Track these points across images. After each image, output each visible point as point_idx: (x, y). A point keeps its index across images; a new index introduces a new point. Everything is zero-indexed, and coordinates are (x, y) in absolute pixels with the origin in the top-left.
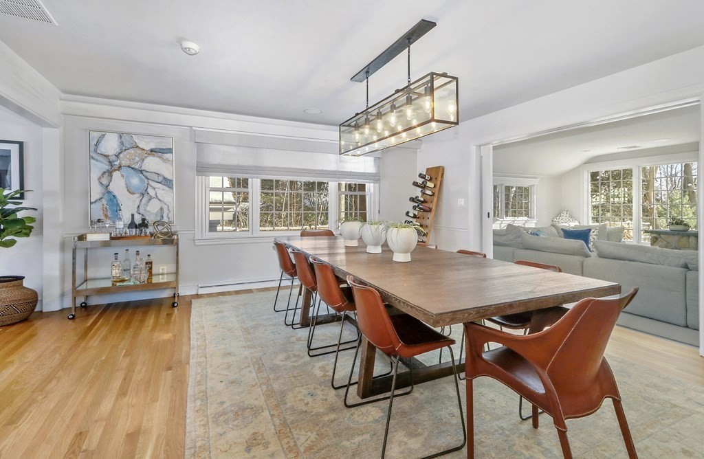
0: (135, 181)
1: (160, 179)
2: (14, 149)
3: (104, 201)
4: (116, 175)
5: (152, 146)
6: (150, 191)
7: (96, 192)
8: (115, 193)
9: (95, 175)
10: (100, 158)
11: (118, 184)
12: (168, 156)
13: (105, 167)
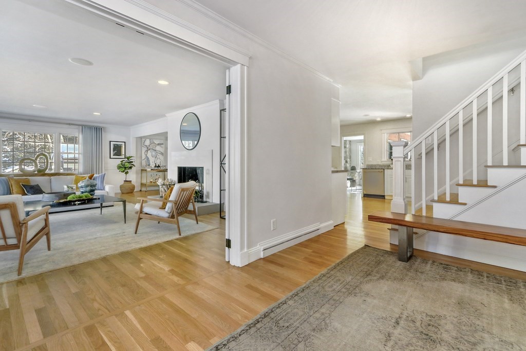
0: (154, 153)
1: (160, 153)
3: (146, 159)
4: (149, 151)
6: (157, 156)
7: (144, 157)
8: (149, 157)
9: (143, 152)
10: (145, 147)
11: (149, 154)
12: (162, 146)
13: (146, 149)
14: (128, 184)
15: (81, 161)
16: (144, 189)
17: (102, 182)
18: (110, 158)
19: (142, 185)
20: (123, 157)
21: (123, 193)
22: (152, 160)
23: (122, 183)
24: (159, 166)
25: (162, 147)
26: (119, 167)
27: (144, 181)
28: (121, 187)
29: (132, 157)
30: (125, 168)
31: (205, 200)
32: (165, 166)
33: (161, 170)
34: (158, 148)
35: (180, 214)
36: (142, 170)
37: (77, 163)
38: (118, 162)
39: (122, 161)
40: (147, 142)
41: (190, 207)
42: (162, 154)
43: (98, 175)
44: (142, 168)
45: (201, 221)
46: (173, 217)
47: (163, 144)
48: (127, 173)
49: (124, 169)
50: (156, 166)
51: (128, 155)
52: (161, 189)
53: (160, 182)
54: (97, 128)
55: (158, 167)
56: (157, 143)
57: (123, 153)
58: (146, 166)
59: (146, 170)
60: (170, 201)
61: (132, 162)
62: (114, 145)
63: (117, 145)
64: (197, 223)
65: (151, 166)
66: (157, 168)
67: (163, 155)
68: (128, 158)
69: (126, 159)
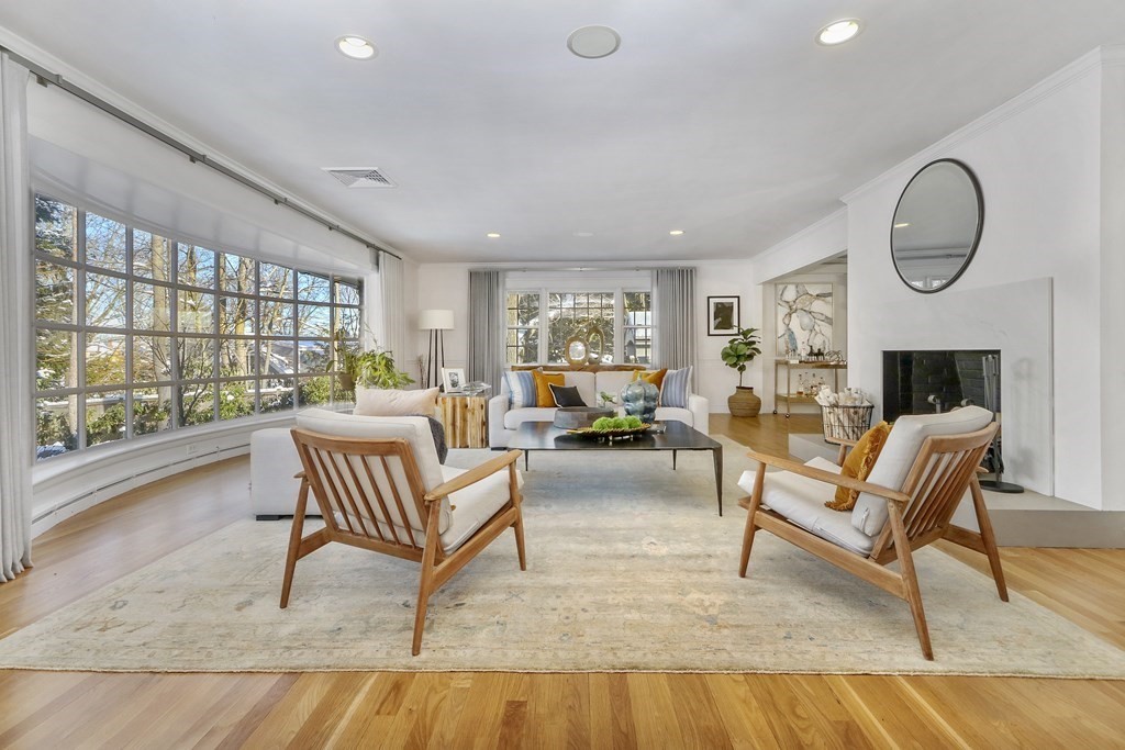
0: (806, 320)
1: (823, 318)
2: (735, 301)
3: (786, 336)
4: (794, 315)
5: (818, 292)
6: (816, 327)
7: (781, 329)
8: (793, 330)
9: (780, 317)
10: (784, 304)
11: (795, 323)
12: (829, 299)
13: (787, 310)
14: (744, 395)
15: (655, 342)
16: (782, 410)
17: (683, 388)
18: (709, 335)
19: (778, 398)
20: (735, 331)
21: (734, 416)
22: (801, 337)
23: (733, 392)
24: (820, 353)
25: (827, 303)
26: (726, 356)
27: (783, 391)
28: (731, 400)
29: (752, 330)
30: (739, 356)
31: (1007, 477)
32: (837, 353)
33: (826, 362)
34: (818, 306)
35: (916, 538)
36: (778, 363)
37: (649, 346)
38: (724, 343)
39: (732, 342)
40: (790, 294)
41: (964, 516)
42: (829, 321)
43: (675, 371)
44: (779, 358)
45: (1022, 587)
46: (886, 554)
47: (830, 295)
48: (742, 369)
49: (735, 360)
50: (811, 354)
51: (744, 327)
52: (829, 418)
53: (825, 396)
54: (683, 271)
55: (817, 355)
56: (815, 294)
57: (736, 323)
58: (787, 352)
59: (787, 363)
60: (876, 491)
61: (754, 343)
62: (717, 304)
63: (722, 304)
64: (1004, 597)
65: (798, 352)
66: (814, 358)
67: (831, 324)
68: (745, 334)
69: (741, 337)
